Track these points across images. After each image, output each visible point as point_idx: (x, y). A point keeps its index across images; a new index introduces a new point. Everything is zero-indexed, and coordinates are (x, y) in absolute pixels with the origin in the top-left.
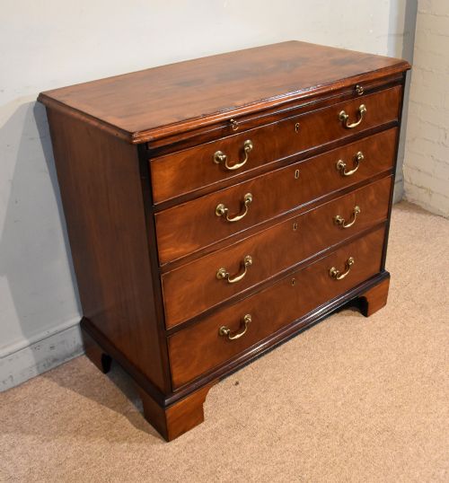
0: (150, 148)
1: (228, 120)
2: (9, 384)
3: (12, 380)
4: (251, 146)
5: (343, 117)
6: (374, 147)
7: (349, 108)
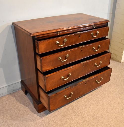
0: (36, 37)
1: (57, 32)
3: (3, 95)
4: (66, 40)
5: (92, 34)
6: (104, 44)
7: (94, 32)
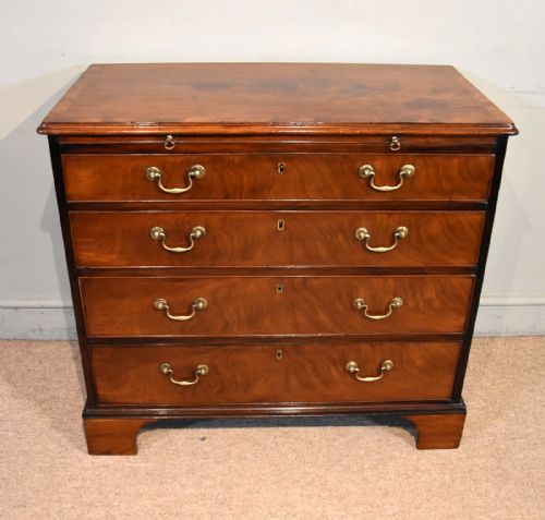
1: (166, 135)
2: (37, 336)
6: (434, 228)
